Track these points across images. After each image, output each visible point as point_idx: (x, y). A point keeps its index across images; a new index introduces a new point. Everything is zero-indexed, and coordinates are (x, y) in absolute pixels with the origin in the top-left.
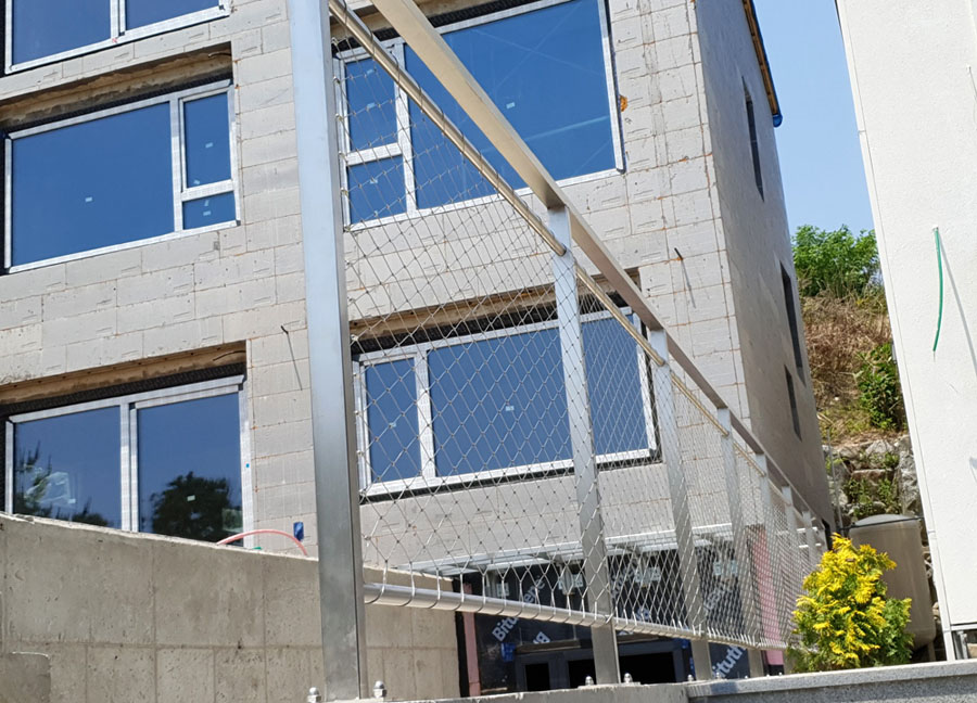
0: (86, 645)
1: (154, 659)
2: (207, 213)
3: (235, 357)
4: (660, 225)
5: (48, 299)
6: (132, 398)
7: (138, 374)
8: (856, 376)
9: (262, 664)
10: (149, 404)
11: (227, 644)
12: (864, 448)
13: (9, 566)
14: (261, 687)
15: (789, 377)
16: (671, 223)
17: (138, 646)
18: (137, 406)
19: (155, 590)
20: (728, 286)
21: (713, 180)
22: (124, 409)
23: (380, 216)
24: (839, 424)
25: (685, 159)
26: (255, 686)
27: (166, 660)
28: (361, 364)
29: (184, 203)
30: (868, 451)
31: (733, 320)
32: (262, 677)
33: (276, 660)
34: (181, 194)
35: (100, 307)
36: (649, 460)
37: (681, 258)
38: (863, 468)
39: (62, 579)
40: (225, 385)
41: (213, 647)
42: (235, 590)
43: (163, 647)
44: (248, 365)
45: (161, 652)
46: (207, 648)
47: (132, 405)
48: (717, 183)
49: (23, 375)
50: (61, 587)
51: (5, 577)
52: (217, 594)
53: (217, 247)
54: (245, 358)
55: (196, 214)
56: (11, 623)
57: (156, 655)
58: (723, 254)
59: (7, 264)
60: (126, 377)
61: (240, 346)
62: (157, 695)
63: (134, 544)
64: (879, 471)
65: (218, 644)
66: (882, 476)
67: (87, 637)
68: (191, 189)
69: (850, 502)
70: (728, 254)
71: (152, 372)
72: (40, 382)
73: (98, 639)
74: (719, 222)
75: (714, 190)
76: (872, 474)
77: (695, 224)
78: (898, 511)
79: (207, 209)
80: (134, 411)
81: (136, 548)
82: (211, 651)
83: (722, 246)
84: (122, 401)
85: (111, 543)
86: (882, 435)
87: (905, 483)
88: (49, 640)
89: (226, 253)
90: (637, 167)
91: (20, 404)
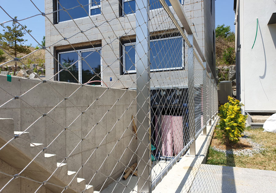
0: (46, 108)
1: (65, 110)
2: (95, 12)
3: (100, 43)
4: (190, 17)
5: (65, 29)
6: (81, 50)
7: (81, 45)
8: (223, 53)
9: (94, 110)
10: (84, 52)
11: (85, 106)
12: (223, 67)
13: (22, 90)
14: (94, 114)
15: (212, 53)
16: (192, 17)
17: (61, 107)
18: (82, 52)
19: (66, 95)
20: (203, 32)
21: (203, 7)
22: (79, 52)
23: (130, 13)
24: (219, 62)
25: (197, 2)
26: (92, 114)
27: (68, 110)
28: (124, 46)
29: (91, 10)
30: (223, 68)
31: (204, 40)
32: (94, 112)
33: (98, 108)
34: (91, 8)
35: (74, 31)
36: (182, 69)
37: (194, 25)
38: (222, 71)
39: (39, 93)
40: (98, 48)
41: (82, 107)
42: (88, 94)
43: (68, 107)
44: (102, 45)
45: (67, 108)
46: (80, 107)
47: (80, 52)
48: (203, 8)
49: (60, 44)
50: (38, 94)
51: (21, 92)
52: (83, 95)
53: (97, 19)
54: (101, 43)
55: (94, 12)
56: (23, 103)
57: (66, 109)
58: (203, 25)
59: (58, 22)
60: (79, 46)
61: (100, 41)
62: (66, 117)
63: (60, 84)
64: (225, 72)
65: (83, 106)
66: (226, 73)
67: (46, 106)
68: (93, 7)
69: (219, 77)
70: (204, 25)
71: (84, 45)
72: (64, 46)
73: (49, 106)
74: (203, 17)
75: (203, 10)
76: (224, 72)
77: (198, 17)
78: (228, 80)
79: (95, 11)
80: (81, 53)
81: (60, 85)
82: (81, 107)
83: (203, 23)
84: (79, 51)
85: (53, 84)
86: (226, 65)
87: (230, 75)
88: (35, 107)
89: (98, 21)
90: (186, 4)
91: (60, 50)
